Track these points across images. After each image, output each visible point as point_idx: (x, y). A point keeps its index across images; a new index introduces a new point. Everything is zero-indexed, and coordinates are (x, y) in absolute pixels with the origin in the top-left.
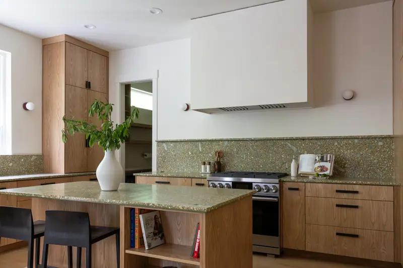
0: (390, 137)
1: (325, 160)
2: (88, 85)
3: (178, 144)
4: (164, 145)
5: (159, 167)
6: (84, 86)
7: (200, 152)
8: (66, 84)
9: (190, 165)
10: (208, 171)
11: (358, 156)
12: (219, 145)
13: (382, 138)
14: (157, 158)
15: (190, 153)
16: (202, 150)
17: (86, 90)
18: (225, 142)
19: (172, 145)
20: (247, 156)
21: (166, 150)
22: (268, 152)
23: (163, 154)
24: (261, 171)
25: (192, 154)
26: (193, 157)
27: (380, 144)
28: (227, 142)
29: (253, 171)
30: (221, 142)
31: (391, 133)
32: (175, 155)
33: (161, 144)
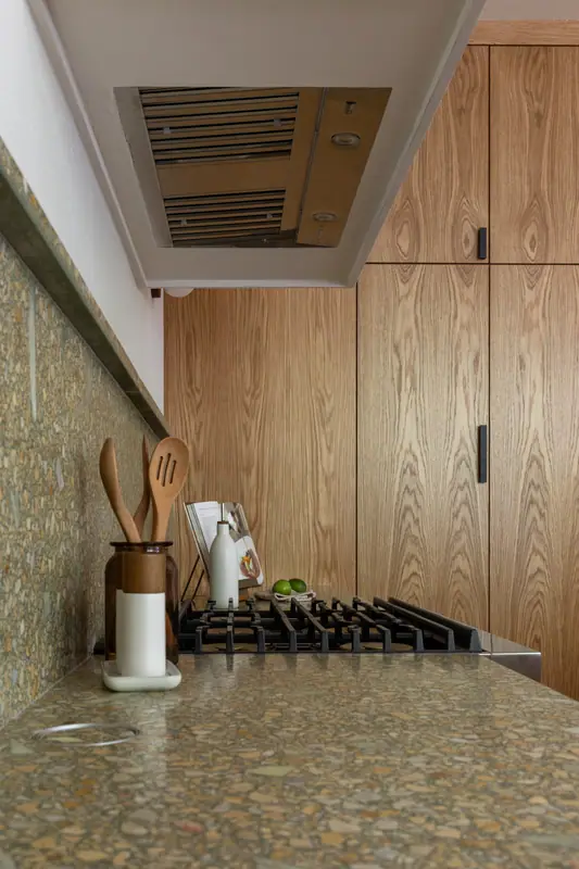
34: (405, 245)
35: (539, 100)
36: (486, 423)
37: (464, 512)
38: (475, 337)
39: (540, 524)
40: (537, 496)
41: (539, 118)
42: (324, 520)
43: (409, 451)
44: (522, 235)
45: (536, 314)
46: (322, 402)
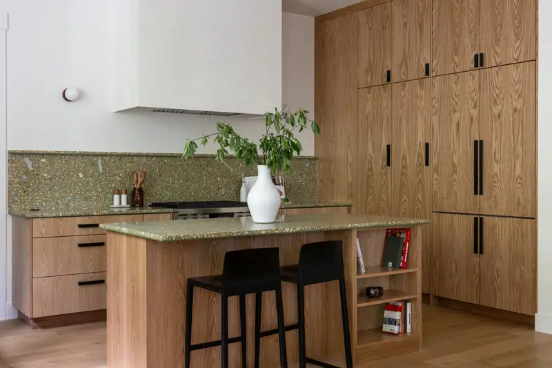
0: (315, 159)
1: (277, 183)
3: (56, 158)
4: (27, 160)
5: (14, 201)
7: (100, 174)
9: (81, 195)
10: (124, 203)
11: (291, 178)
12: (131, 162)
13: (310, 159)
14: (10, 183)
15: (81, 176)
16: (103, 169)
18: (142, 158)
19: (44, 160)
20: (174, 180)
21: (31, 169)
22: (202, 174)
23: (25, 177)
24: (192, 200)
25: (85, 176)
26: (88, 182)
27: (307, 165)
28: (145, 158)
29: (182, 201)
30: (135, 158)
31: (313, 155)
32: (51, 179)
33: (19, 157)
34: (369, 79)
35: (406, 17)
36: (390, 144)
37: (384, 178)
38: (387, 111)
39: (406, 183)
40: (405, 171)
41: (405, 24)
42: (349, 180)
43: (370, 155)
44: (400, 70)
45: (405, 100)
46: (349, 138)
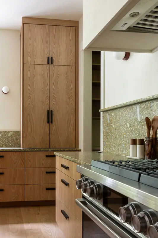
2: (50, 61)
3: (118, 111)
6: (46, 62)
7: (139, 123)
8: (23, 64)
9: (128, 143)
17: (48, 66)
21: (109, 121)
23: (107, 128)
26: (132, 132)
32: (115, 129)
33: (105, 114)
